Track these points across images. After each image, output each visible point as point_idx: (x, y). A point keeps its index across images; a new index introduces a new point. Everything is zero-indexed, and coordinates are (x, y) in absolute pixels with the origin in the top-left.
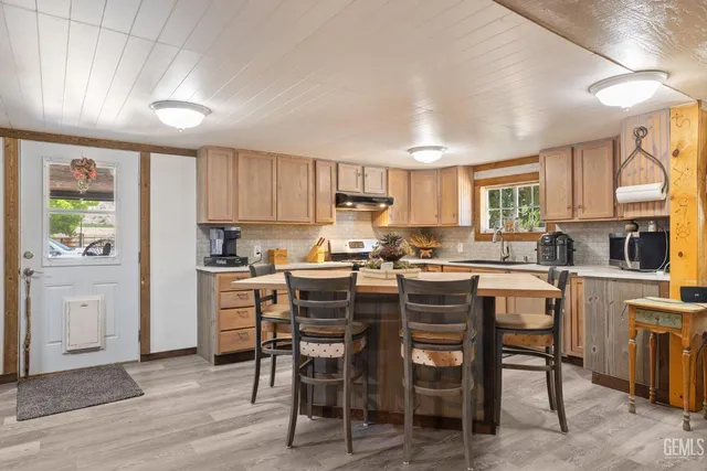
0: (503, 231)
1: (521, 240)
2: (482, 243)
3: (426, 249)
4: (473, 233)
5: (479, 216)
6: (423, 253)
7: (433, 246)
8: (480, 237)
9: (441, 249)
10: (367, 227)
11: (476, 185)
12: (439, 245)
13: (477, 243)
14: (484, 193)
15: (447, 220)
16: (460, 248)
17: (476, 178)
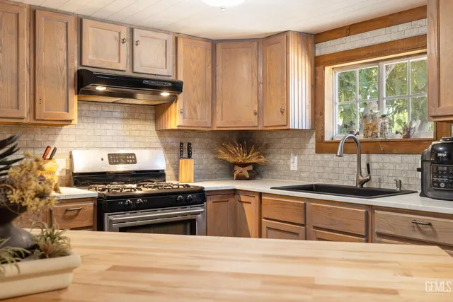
0: (361, 137)
1: (390, 152)
2: (326, 156)
3: (243, 165)
4: (313, 140)
5: (322, 114)
6: (238, 170)
7: (254, 160)
8: (324, 147)
9: (265, 165)
10: (147, 130)
11: (318, 64)
12: (263, 160)
13: (319, 157)
14: (331, 76)
15: (272, 120)
16: (294, 163)
17: (318, 53)
